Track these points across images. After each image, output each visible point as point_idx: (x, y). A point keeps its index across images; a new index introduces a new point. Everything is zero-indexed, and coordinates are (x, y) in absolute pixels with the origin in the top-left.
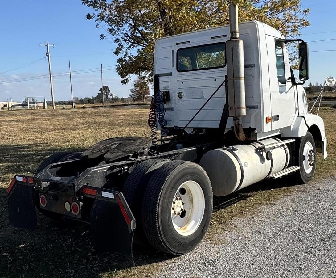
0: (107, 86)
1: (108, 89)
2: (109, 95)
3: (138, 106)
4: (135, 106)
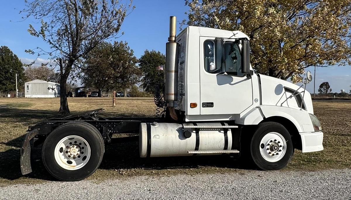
0: (328, 82)
1: (329, 85)
2: (329, 90)
3: (341, 100)
4: (339, 100)
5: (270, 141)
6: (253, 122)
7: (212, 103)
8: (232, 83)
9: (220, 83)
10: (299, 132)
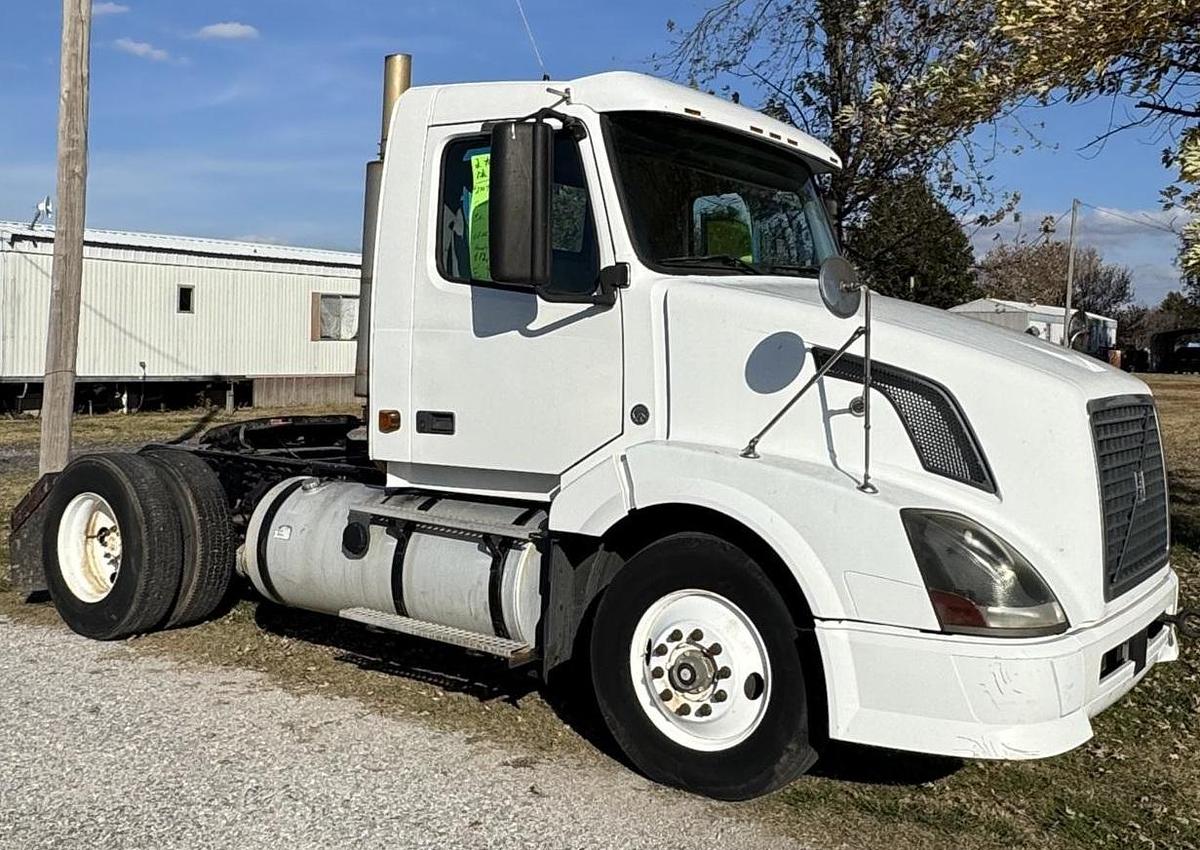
5: (669, 632)
6: (586, 524)
7: (450, 416)
8: (532, 327)
9: (484, 327)
10: (815, 613)
